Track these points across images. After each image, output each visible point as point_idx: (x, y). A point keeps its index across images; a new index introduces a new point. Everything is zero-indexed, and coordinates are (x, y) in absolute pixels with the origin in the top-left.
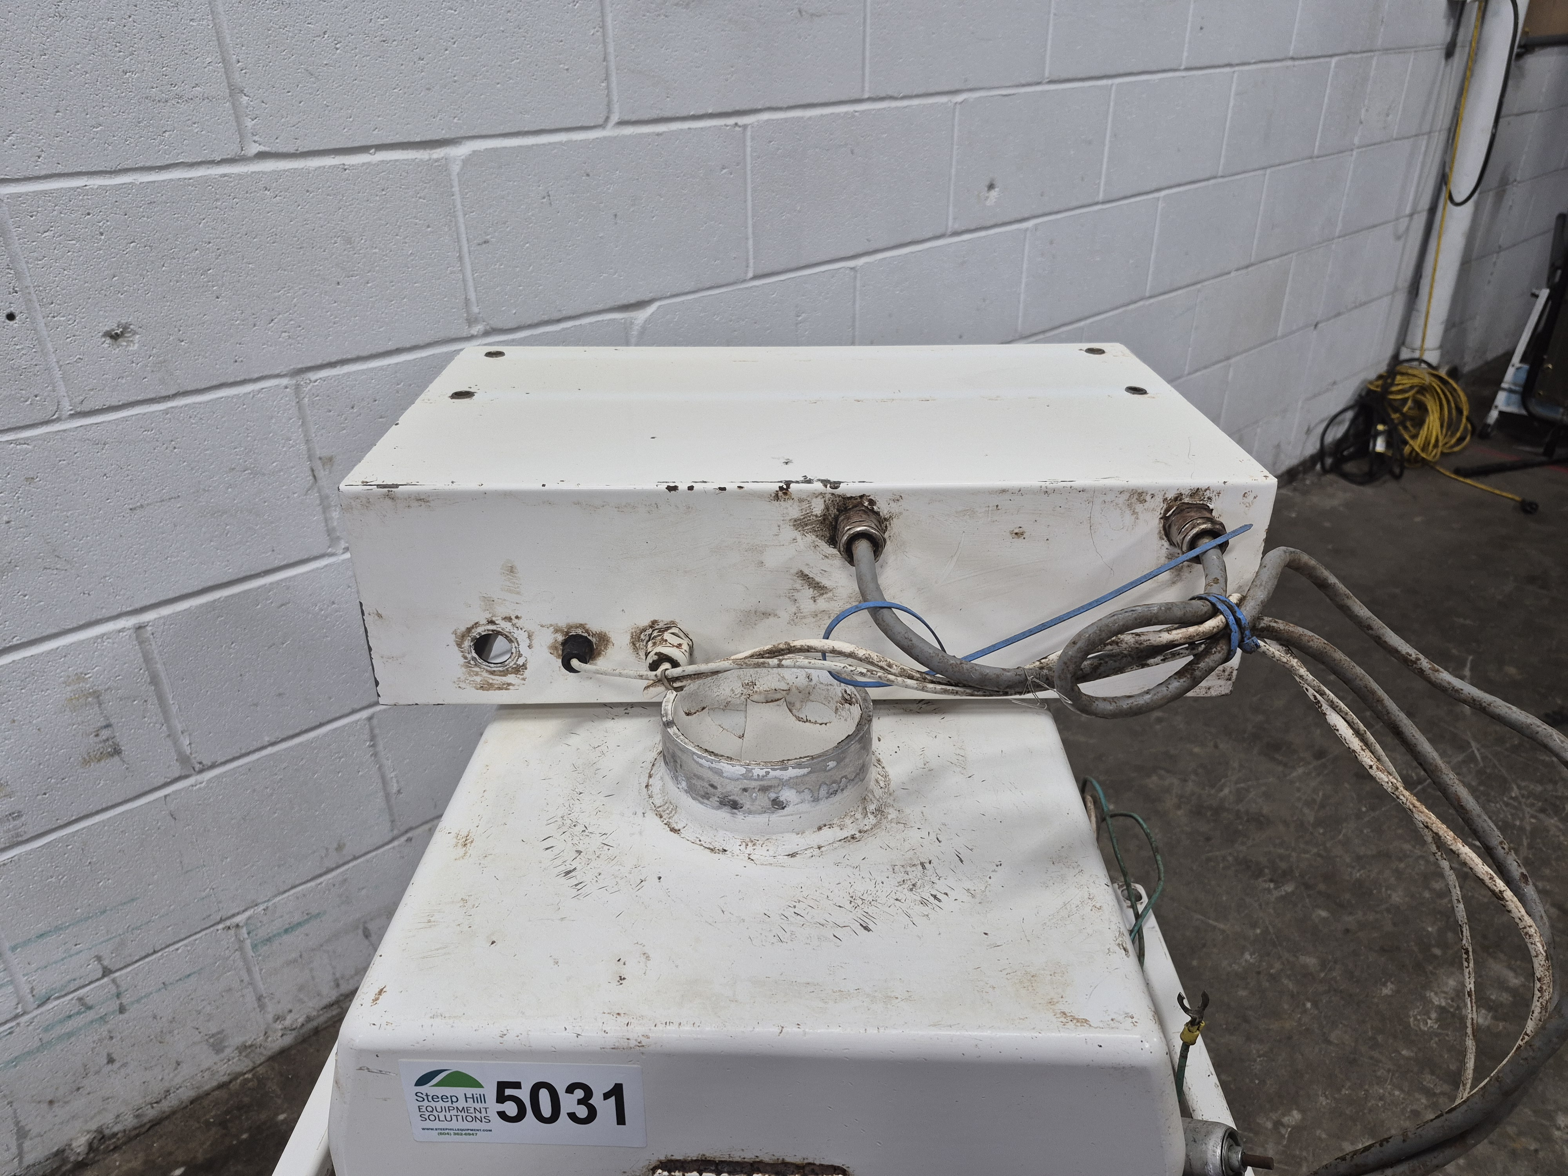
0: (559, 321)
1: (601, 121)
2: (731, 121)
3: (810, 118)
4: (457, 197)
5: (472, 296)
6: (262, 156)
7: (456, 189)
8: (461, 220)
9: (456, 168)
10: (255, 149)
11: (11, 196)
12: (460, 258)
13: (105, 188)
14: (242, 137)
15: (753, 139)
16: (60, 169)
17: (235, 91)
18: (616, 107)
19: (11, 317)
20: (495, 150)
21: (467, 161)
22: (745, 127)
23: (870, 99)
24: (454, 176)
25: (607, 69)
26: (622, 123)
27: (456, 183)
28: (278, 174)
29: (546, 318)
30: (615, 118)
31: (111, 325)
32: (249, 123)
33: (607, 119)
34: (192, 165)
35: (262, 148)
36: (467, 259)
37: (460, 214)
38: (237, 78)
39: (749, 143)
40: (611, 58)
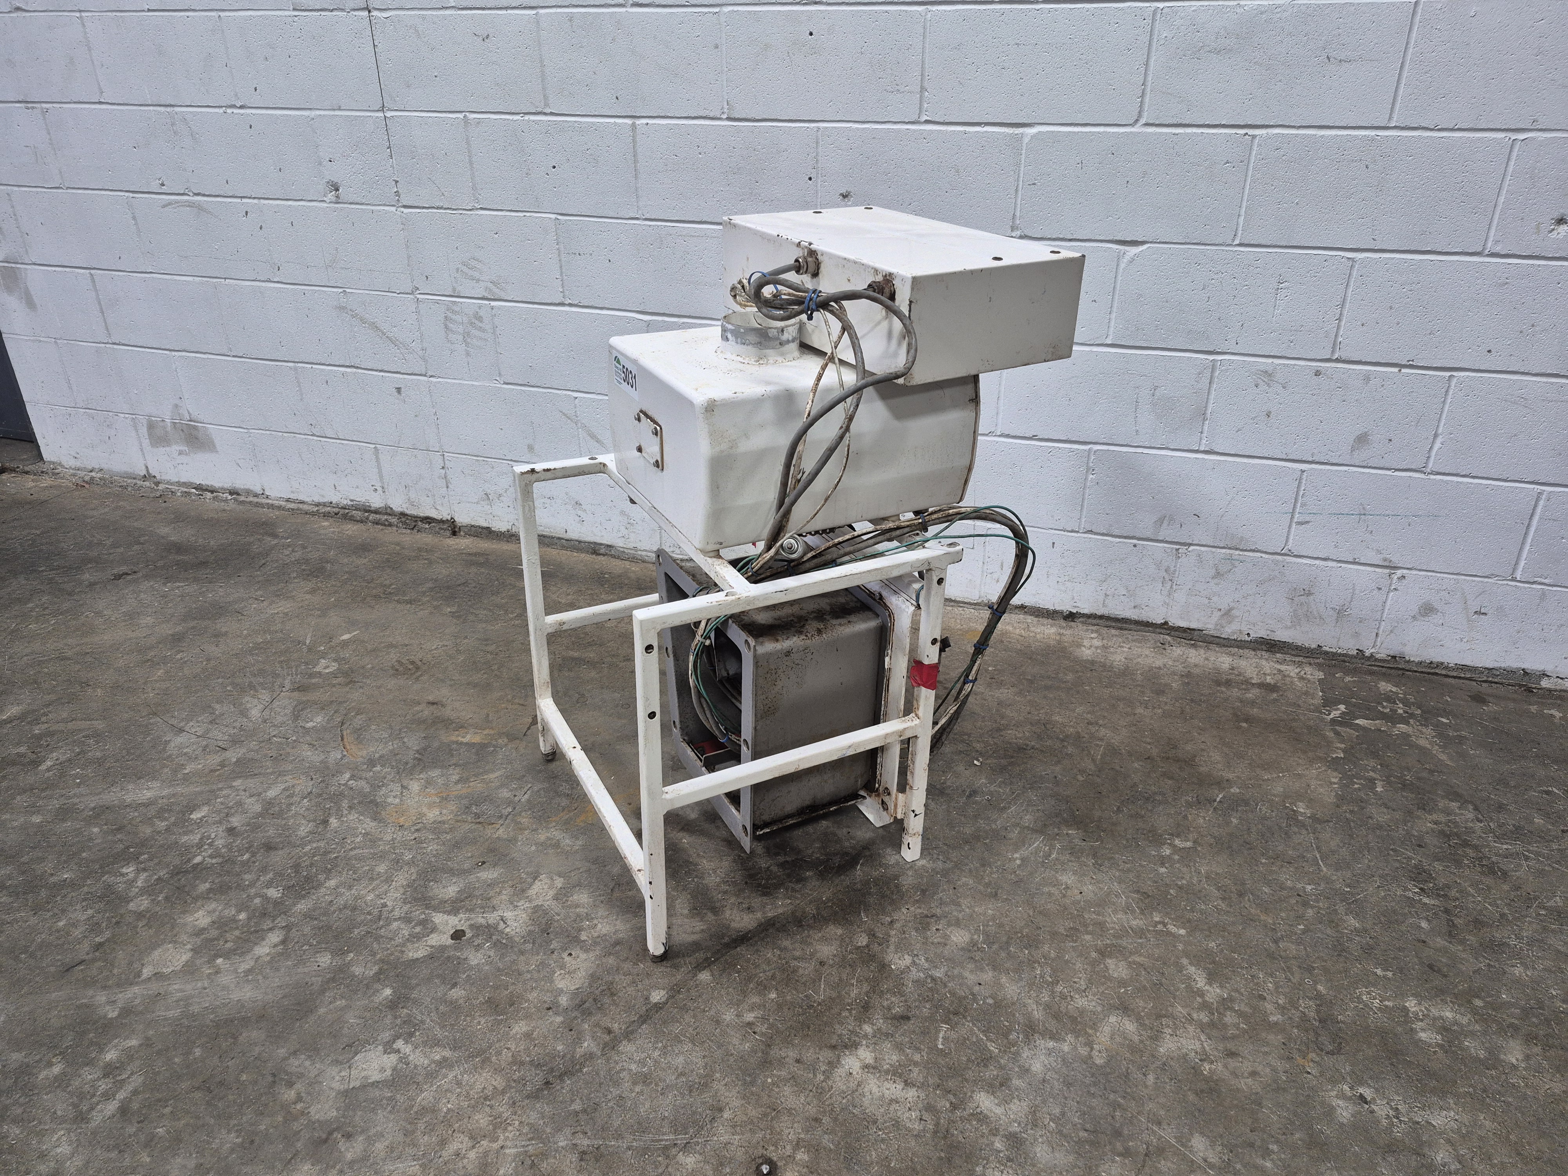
0: (1070, 240)
1: (1131, 122)
2: (1242, 131)
3: (1322, 136)
4: (1023, 156)
5: (1018, 214)
6: (927, 122)
7: (1024, 151)
8: (1022, 169)
9: (1026, 140)
10: (924, 118)
11: (824, 128)
12: (1017, 191)
13: (858, 129)
14: (920, 111)
15: (1259, 145)
16: (844, 119)
17: (923, 89)
18: (1145, 114)
19: (810, 179)
20: (1053, 132)
21: (1033, 137)
22: (1254, 137)
23: (1395, 127)
24: (1024, 145)
25: (1144, 90)
26: (1147, 124)
27: (1024, 148)
28: (931, 131)
29: (1061, 236)
30: (1143, 121)
31: (843, 191)
32: (926, 105)
33: (1137, 121)
34: (895, 123)
35: (928, 118)
36: (1020, 193)
37: (1022, 166)
38: (926, 84)
39: (1255, 148)
40: (1149, 84)
